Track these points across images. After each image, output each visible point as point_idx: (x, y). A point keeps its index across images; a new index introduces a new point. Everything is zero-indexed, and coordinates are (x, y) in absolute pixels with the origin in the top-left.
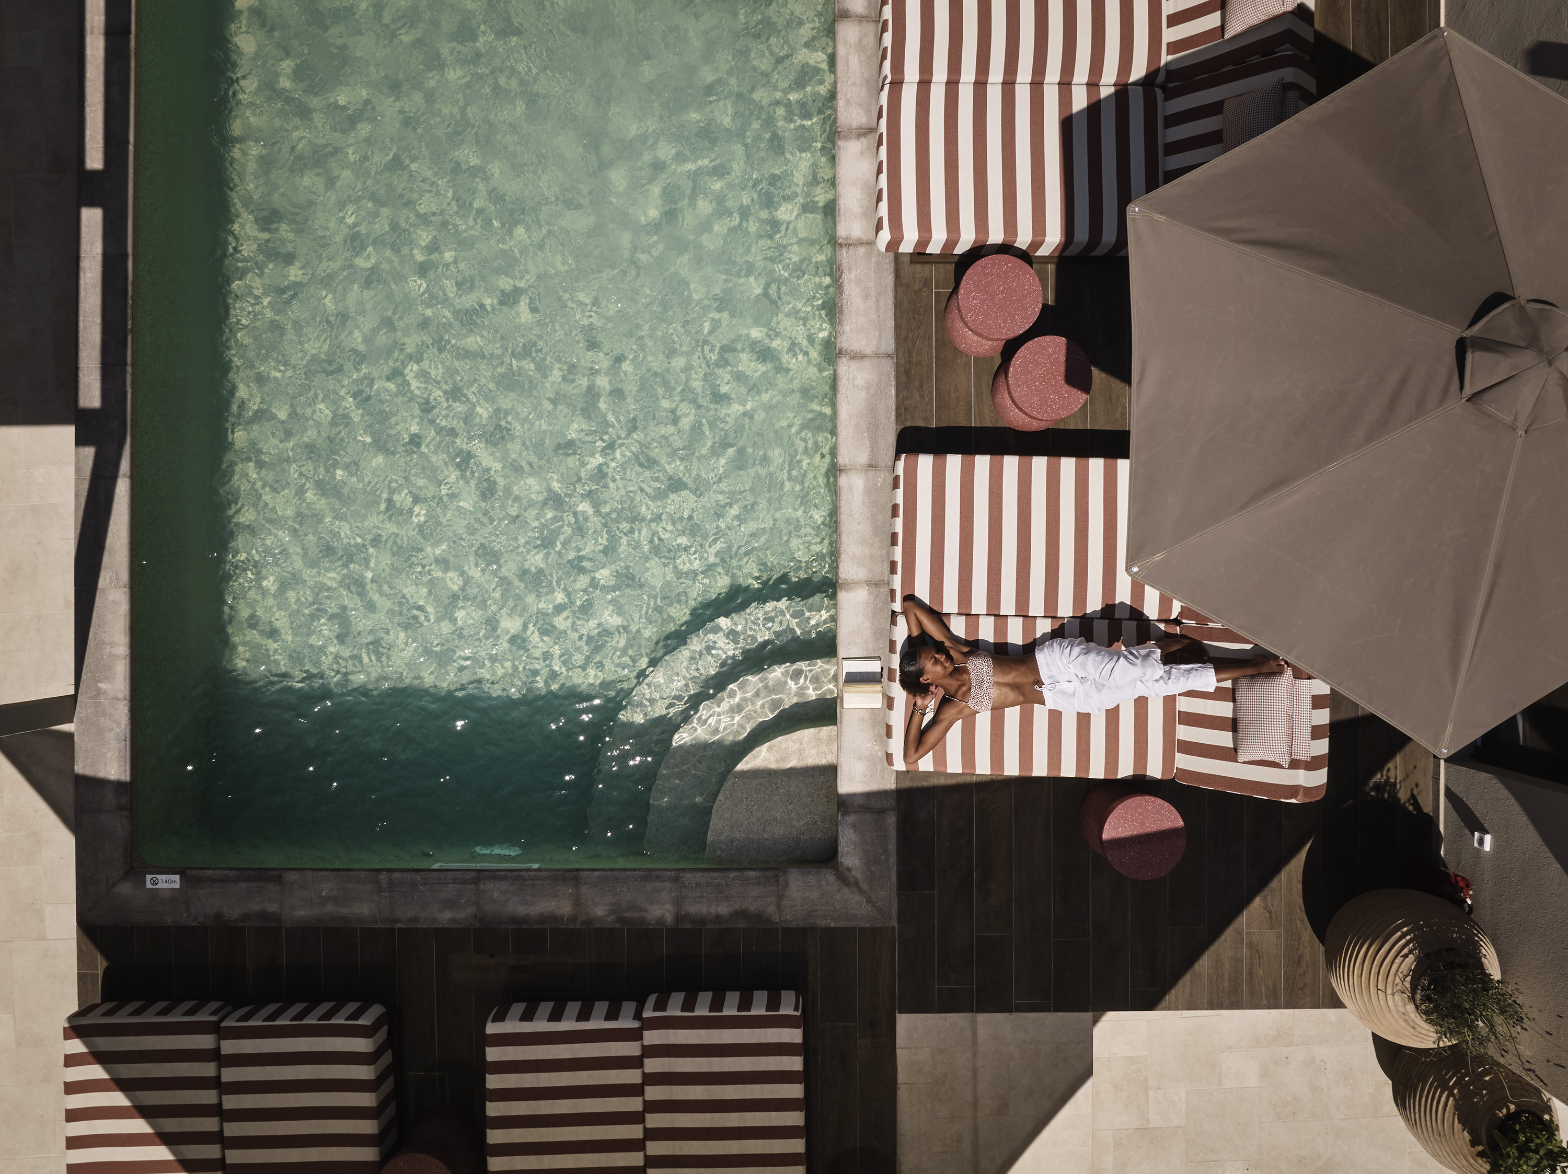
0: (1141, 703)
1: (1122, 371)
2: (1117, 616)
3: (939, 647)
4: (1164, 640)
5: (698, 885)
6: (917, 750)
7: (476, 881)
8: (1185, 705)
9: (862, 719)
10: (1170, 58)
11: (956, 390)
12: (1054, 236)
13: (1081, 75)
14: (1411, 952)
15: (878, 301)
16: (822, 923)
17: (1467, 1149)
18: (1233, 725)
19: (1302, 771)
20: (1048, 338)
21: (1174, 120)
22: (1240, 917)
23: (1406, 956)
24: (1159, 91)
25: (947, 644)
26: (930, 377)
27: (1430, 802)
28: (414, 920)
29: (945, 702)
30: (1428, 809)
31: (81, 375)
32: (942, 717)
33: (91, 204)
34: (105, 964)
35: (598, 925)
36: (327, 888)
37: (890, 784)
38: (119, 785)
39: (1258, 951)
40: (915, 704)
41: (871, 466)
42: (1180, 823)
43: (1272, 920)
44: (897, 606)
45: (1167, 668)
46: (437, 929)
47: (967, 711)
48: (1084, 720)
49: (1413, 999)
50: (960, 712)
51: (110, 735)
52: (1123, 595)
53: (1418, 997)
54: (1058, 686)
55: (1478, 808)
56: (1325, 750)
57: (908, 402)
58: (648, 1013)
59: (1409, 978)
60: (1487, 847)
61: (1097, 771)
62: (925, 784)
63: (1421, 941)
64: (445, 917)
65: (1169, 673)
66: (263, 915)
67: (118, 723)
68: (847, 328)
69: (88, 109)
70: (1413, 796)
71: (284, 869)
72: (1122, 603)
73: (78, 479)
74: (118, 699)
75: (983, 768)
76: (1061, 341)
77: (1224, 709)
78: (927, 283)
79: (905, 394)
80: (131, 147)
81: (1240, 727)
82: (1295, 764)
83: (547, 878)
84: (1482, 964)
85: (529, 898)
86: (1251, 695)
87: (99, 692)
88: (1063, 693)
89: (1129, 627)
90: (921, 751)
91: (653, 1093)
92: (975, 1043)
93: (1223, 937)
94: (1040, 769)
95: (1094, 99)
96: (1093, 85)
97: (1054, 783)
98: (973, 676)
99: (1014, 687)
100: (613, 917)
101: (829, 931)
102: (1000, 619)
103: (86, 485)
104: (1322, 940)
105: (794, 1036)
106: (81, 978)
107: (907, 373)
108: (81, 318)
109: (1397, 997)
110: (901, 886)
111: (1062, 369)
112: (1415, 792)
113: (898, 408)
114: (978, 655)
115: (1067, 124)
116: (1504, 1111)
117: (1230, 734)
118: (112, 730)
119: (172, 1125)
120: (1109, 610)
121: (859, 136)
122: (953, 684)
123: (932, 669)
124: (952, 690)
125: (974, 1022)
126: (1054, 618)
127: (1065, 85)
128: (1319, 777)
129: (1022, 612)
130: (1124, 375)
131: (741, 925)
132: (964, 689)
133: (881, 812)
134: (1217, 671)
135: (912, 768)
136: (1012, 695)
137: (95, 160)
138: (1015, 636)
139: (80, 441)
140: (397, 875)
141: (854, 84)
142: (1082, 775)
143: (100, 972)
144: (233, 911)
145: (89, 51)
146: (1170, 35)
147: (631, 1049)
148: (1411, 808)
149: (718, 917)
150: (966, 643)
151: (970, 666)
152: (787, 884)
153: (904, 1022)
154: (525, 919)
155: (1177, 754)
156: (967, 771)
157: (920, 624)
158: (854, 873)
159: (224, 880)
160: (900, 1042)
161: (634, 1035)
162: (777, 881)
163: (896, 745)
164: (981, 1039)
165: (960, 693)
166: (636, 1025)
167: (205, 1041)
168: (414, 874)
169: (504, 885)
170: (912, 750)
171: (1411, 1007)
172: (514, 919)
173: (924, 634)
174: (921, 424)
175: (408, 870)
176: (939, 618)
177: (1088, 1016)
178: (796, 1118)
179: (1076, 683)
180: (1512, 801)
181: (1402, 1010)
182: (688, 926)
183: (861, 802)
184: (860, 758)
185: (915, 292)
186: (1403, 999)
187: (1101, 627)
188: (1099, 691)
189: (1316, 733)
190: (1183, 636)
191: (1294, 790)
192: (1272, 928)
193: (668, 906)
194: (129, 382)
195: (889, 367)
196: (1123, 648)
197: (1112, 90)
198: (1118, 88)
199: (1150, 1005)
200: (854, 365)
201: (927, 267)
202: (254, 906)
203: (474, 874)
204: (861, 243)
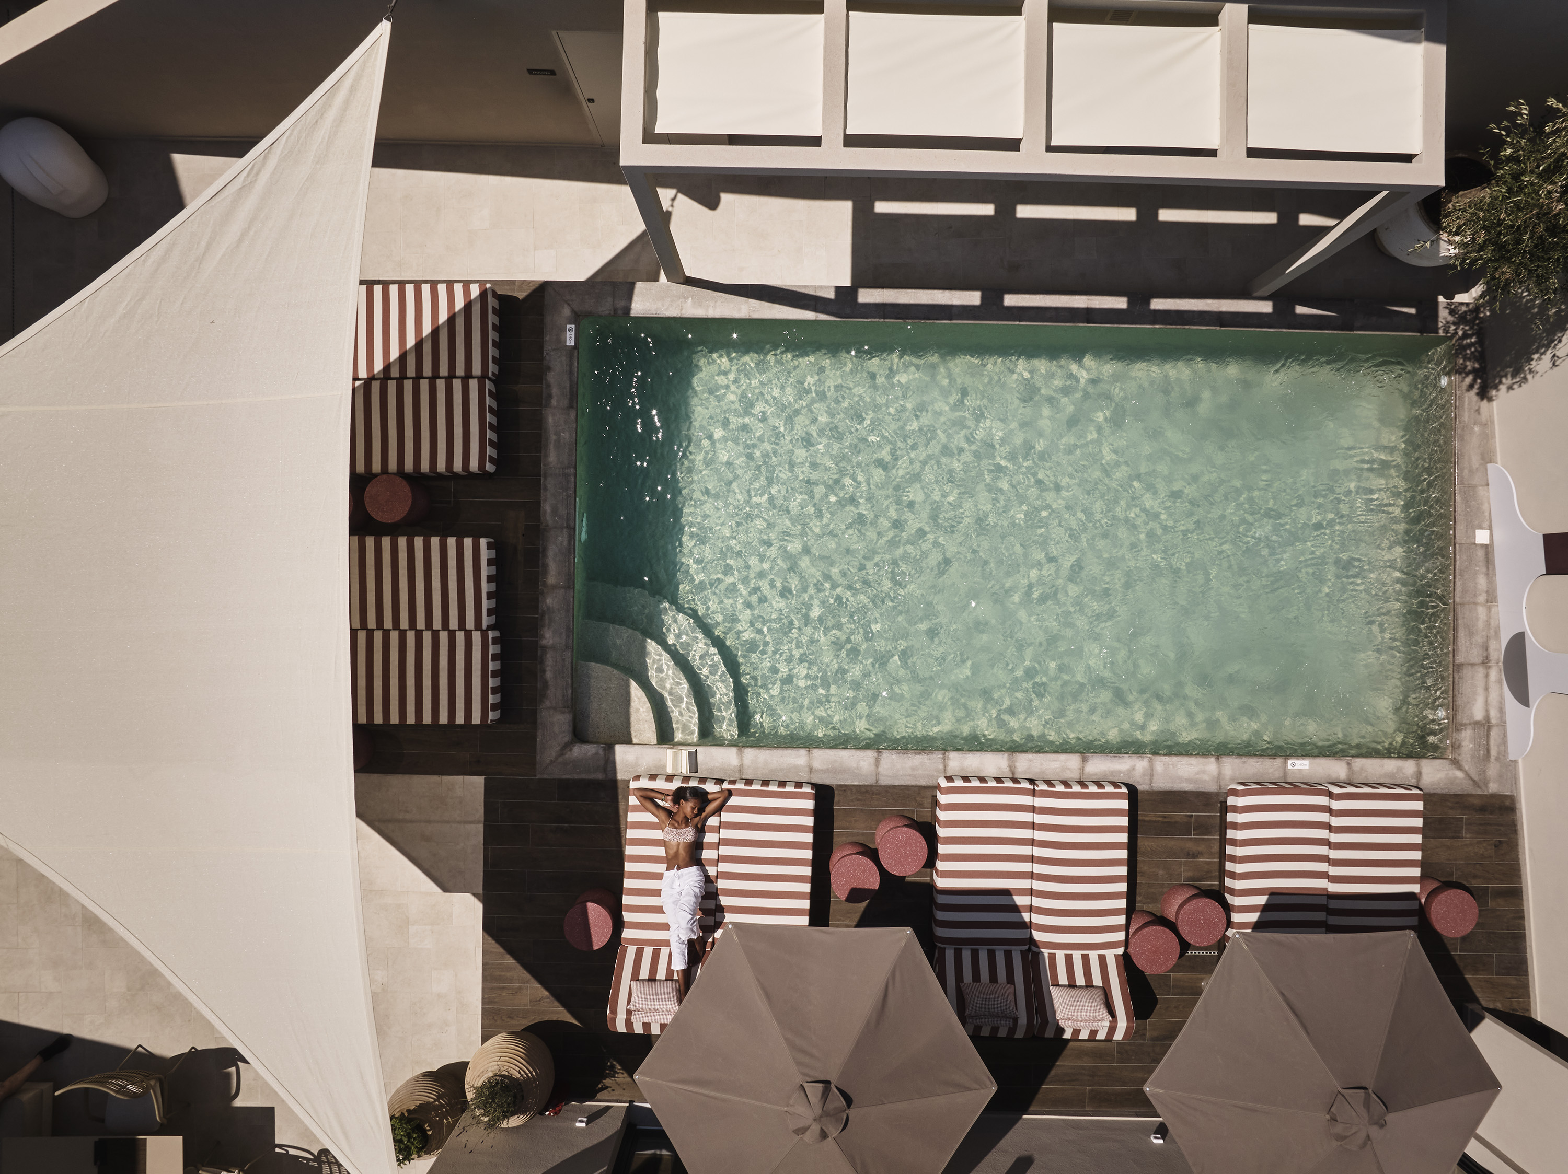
0: (666, 927)
1: (864, 922)
2: (717, 914)
3: (701, 810)
4: (702, 941)
5: (564, 660)
6: (641, 796)
7: (568, 527)
8: (664, 952)
9: (660, 760)
10: (1046, 955)
11: (856, 821)
12: (941, 883)
13: (1037, 902)
14: (522, 1075)
15: (910, 775)
16: (539, 733)
17: (405, 1107)
18: (652, 979)
19: (625, 1017)
20: (878, 878)
21: (1008, 956)
22: (536, 982)
23: (520, 1073)
24: (1026, 947)
25: (704, 814)
26: (863, 805)
27: (603, 1098)
28: (546, 489)
29: (669, 813)
30: (599, 1096)
31: (879, 290)
32: (661, 811)
33: (983, 298)
34: (521, 298)
35: (540, 599)
36: (565, 435)
37: (620, 776)
38: (628, 309)
39: (516, 993)
40: (668, 795)
41: (811, 769)
42: (596, 948)
43: (536, 1001)
44: (726, 786)
45: (686, 942)
46: (540, 502)
47: (664, 826)
48: (657, 893)
49: (496, 1075)
50: (663, 822)
51: (659, 304)
52: (729, 918)
53: (498, 1078)
54: (677, 879)
55: (600, 1121)
56: (637, 1031)
57: (849, 792)
58: (491, 634)
59: (507, 1074)
60: (578, 1124)
61: (627, 900)
62: (620, 797)
63: (527, 1081)
64: (547, 507)
65: (683, 943)
66: (550, 396)
67: (666, 310)
68: (894, 757)
69: (1041, 296)
70: (607, 1087)
71: (577, 410)
72: (725, 917)
73: (816, 288)
74: (681, 310)
75: (631, 834)
76: (876, 886)
77: (661, 974)
78: (920, 805)
79: (854, 790)
80: (1017, 323)
81: (651, 983)
82: (629, 1012)
83: (569, 569)
84: (514, 1115)
85: (557, 559)
86: (669, 990)
87: (686, 298)
88: (673, 882)
89: (710, 921)
90: (641, 799)
91: (444, 636)
92: (466, 822)
93: (525, 972)
94: (629, 867)
95: (1021, 909)
96: (1031, 909)
97: (620, 874)
98: (684, 830)
99: (677, 853)
100: (545, 609)
101: (534, 737)
102: (717, 846)
103: (811, 292)
104: (524, 1030)
105: (476, 719)
106: (512, 282)
107: (867, 792)
108: (913, 291)
109: (496, 1067)
110: (561, 781)
111: (860, 886)
112: (609, 1089)
113: (846, 786)
114: (695, 833)
115: (1007, 892)
116: (428, 1128)
117: (647, 977)
118: (663, 305)
119: (427, 348)
120: (721, 909)
121: (1010, 767)
122: (679, 818)
123: (688, 807)
124: (677, 818)
125: (479, 822)
126: (717, 877)
127: (1031, 892)
128: (621, 1028)
129: (721, 859)
130: (861, 924)
131: (539, 685)
132: (676, 825)
133: (605, 770)
134: (683, 971)
135: (631, 792)
136: (672, 852)
137: (1010, 300)
138: (707, 854)
139: (838, 289)
140: (573, 479)
141: (1042, 764)
142: (624, 892)
143: (516, 294)
144: (551, 377)
145: (1077, 297)
146: (1060, 955)
147: (470, 624)
148: (600, 1086)
149: (544, 671)
150: (703, 826)
151: (690, 829)
152: (563, 713)
153: (480, 780)
154: (545, 556)
155: (636, 947)
156: (628, 824)
157: (715, 800)
158: (569, 753)
159: (571, 372)
160: (467, 777)
161: (478, 626)
162: (564, 707)
163: (644, 783)
164: (468, 826)
165: (674, 822)
166: (484, 627)
167: (477, 370)
168: (573, 489)
169: (565, 543)
170: (641, 793)
171: (491, 1074)
172: (545, 549)
173: (709, 802)
174: (836, 799)
175: (575, 486)
176: (718, 811)
177: (480, 890)
178: (427, 719)
179: (678, 890)
180: (605, 1137)
181: (489, 1070)
182: (539, 653)
183: (611, 758)
184: (637, 758)
185: (915, 798)
186: (496, 1070)
187: (711, 904)
188: (674, 903)
189: (647, 1026)
190: (704, 952)
191: (614, 1012)
192: (530, 1001)
193: (551, 642)
194: (873, 320)
195: (870, 781)
196: (698, 917)
197: (1027, 920)
198: (1029, 924)
199: (487, 928)
200: (872, 761)
201: (930, 805)
202: (555, 391)
203: (572, 525)
204: (945, 766)
